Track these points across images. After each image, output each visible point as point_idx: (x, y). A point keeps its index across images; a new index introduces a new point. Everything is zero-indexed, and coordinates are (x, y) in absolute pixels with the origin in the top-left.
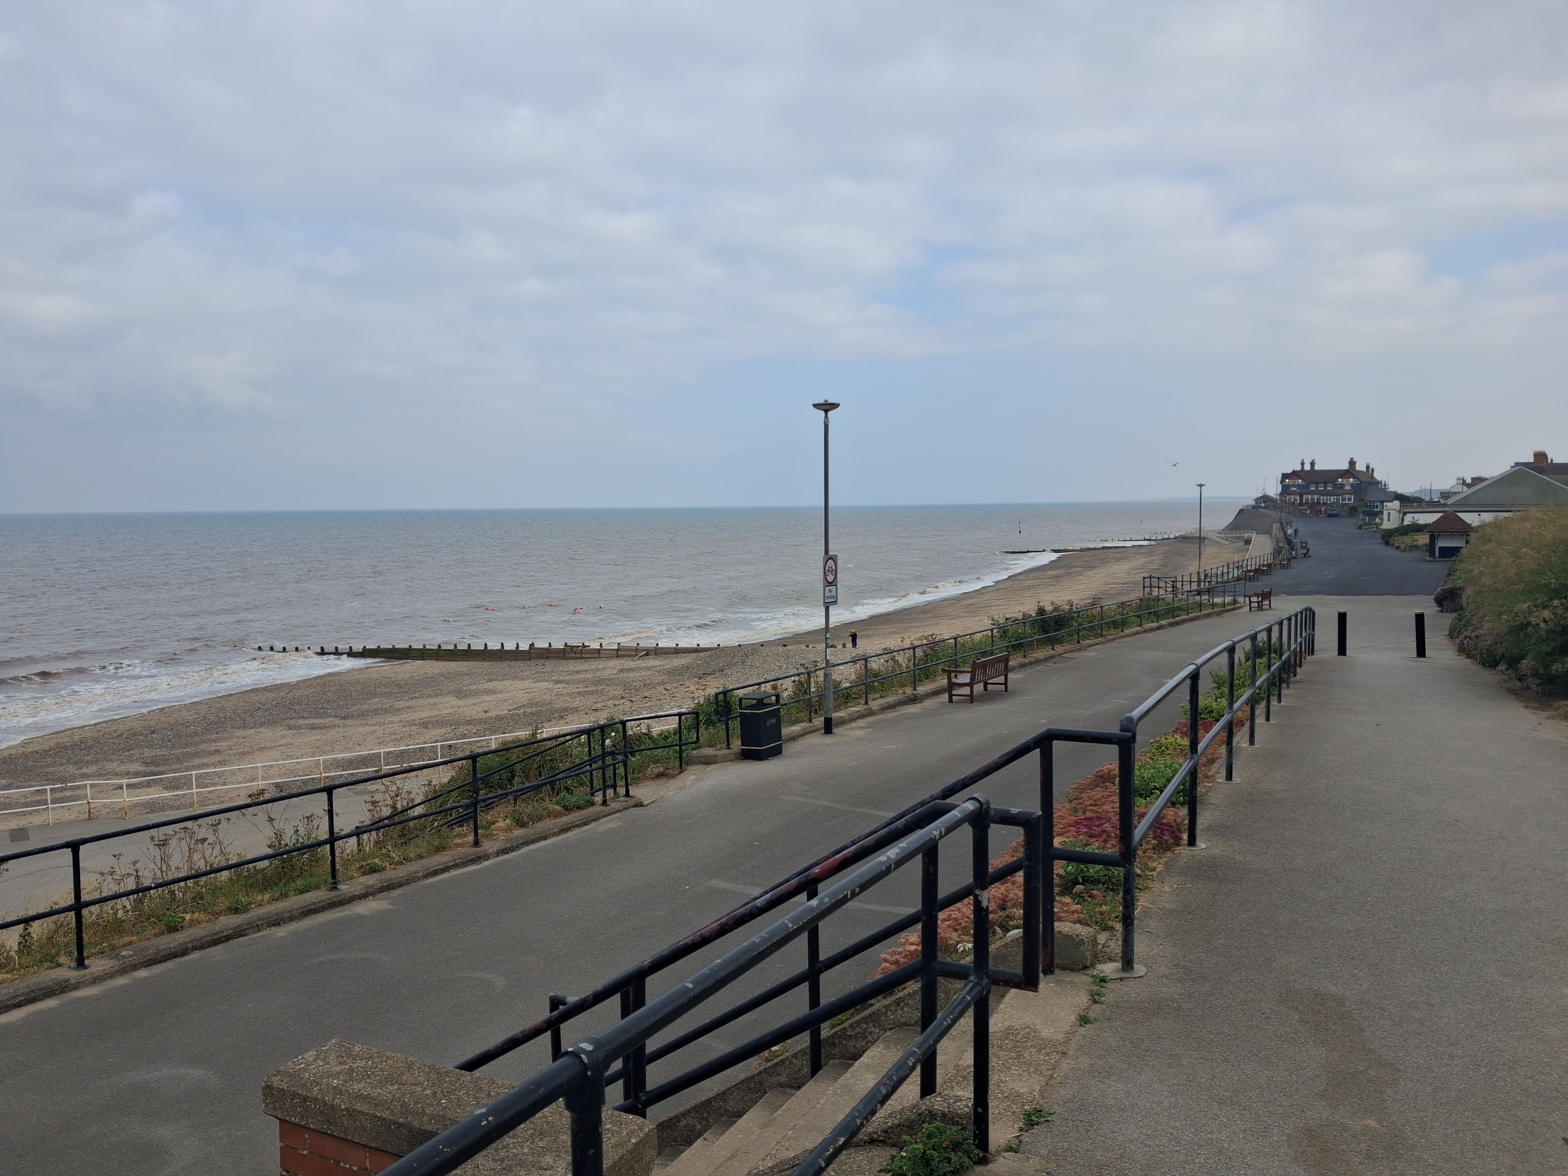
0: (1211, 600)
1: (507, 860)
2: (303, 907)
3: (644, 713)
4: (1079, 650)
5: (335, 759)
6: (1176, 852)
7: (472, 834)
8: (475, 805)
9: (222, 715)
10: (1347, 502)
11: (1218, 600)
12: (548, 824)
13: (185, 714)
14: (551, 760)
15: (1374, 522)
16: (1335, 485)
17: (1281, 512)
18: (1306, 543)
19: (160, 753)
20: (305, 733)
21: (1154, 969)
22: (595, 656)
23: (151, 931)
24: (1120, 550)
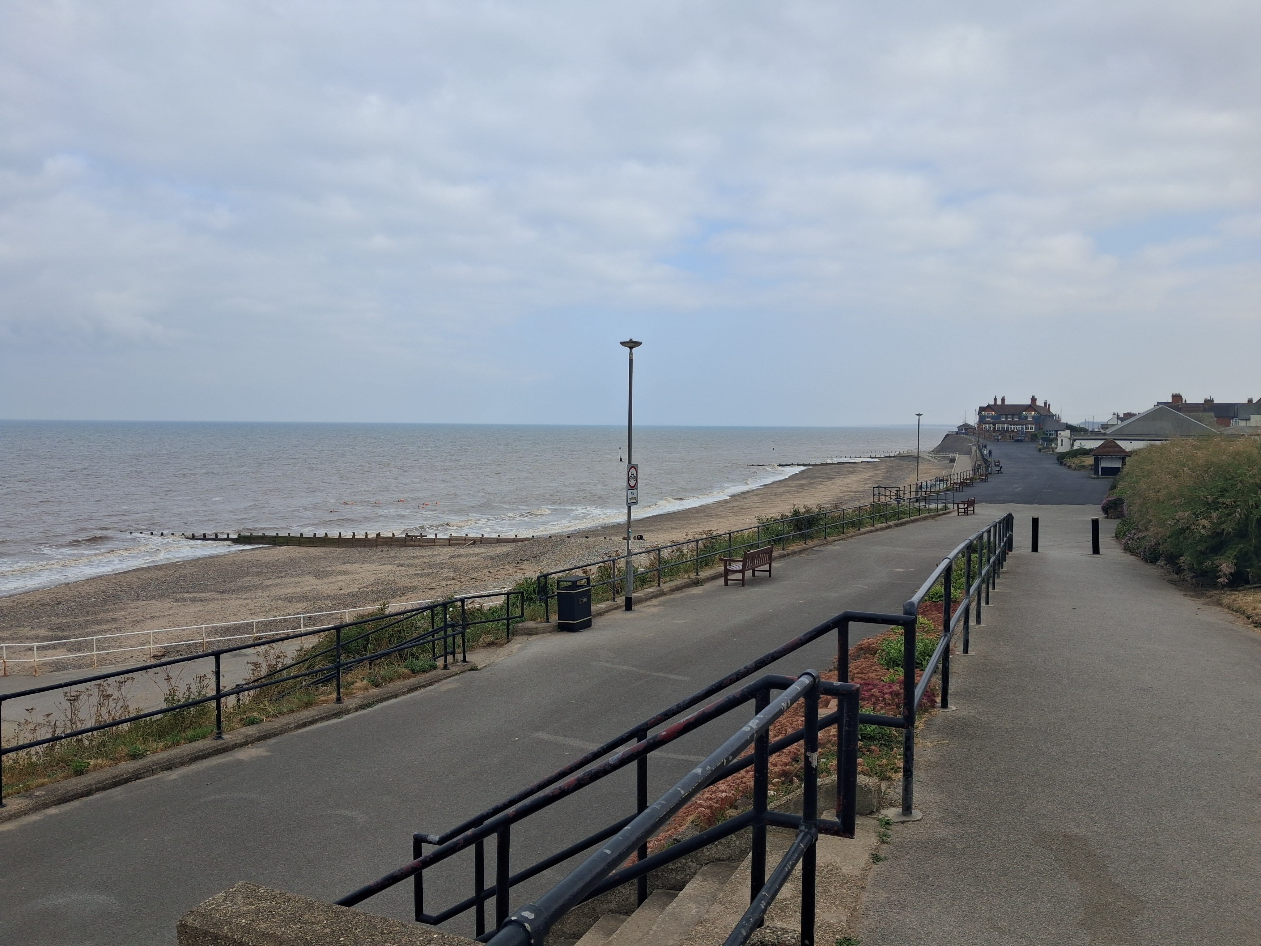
0: (927, 506)
1: (364, 714)
2: (192, 754)
3: (472, 591)
4: (827, 544)
5: (215, 627)
6: (932, 713)
7: (335, 692)
8: (338, 668)
9: (118, 589)
10: (1029, 430)
11: (933, 506)
12: (398, 684)
13: (87, 588)
14: (399, 631)
15: (1050, 447)
16: (1020, 418)
17: (979, 437)
18: (999, 462)
19: (65, 621)
20: (189, 605)
21: (928, 814)
22: (431, 544)
23: (60, 774)
24: (851, 465)
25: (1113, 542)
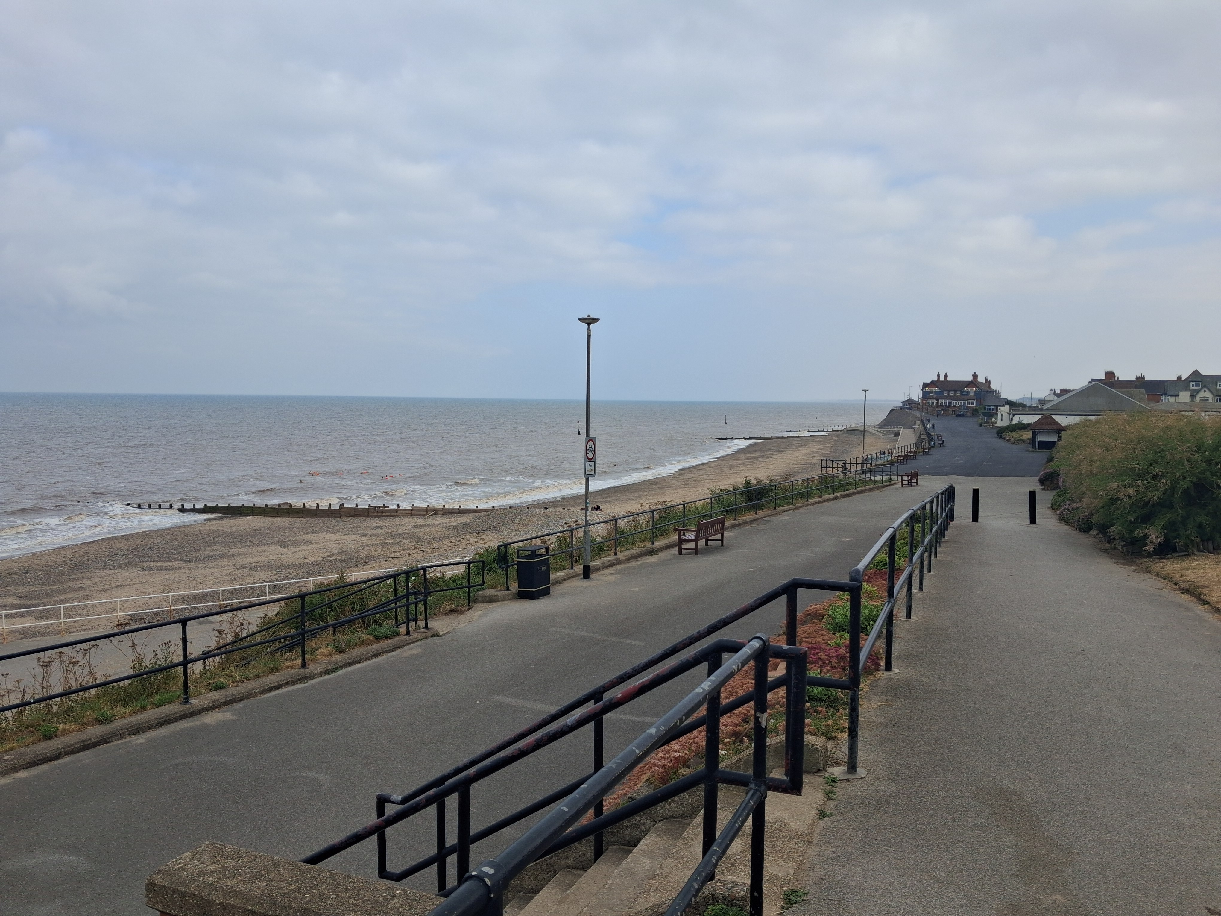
0: (873, 478)
1: (328, 679)
2: (159, 719)
3: (434, 560)
4: (777, 514)
5: (182, 595)
6: (876, 676)
7: (300, 658)
8: (303, 635)
9: (85, 558)
10: (971, 405)
11: (878, 478)
12: (362, 650)
13: (54, 558)
14: (362, 599)
15: (991, 421)
16: (962, 393)
17: (922, 412)
18: (941, 436)
19: (32, 590)
20: (155, 574)
21: (872, 772)
22: (393, 514)
23: (29, 739)
24: (801, 439)
25: (1049, 512)
